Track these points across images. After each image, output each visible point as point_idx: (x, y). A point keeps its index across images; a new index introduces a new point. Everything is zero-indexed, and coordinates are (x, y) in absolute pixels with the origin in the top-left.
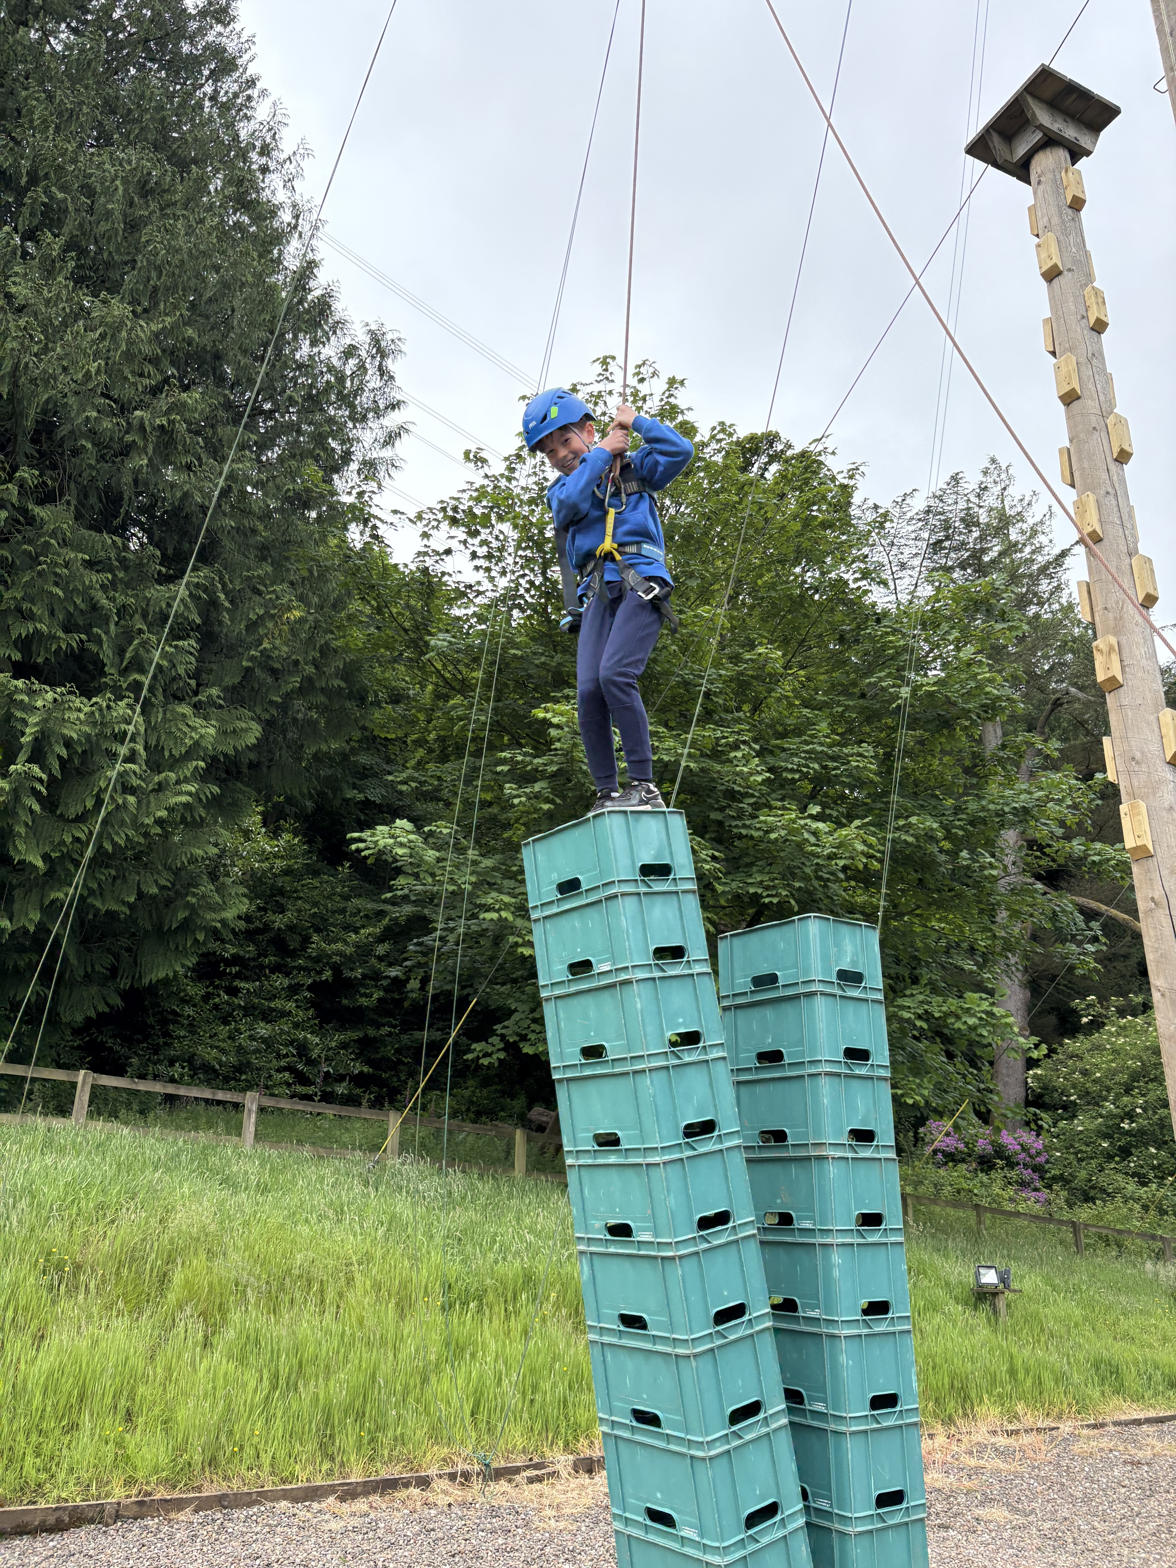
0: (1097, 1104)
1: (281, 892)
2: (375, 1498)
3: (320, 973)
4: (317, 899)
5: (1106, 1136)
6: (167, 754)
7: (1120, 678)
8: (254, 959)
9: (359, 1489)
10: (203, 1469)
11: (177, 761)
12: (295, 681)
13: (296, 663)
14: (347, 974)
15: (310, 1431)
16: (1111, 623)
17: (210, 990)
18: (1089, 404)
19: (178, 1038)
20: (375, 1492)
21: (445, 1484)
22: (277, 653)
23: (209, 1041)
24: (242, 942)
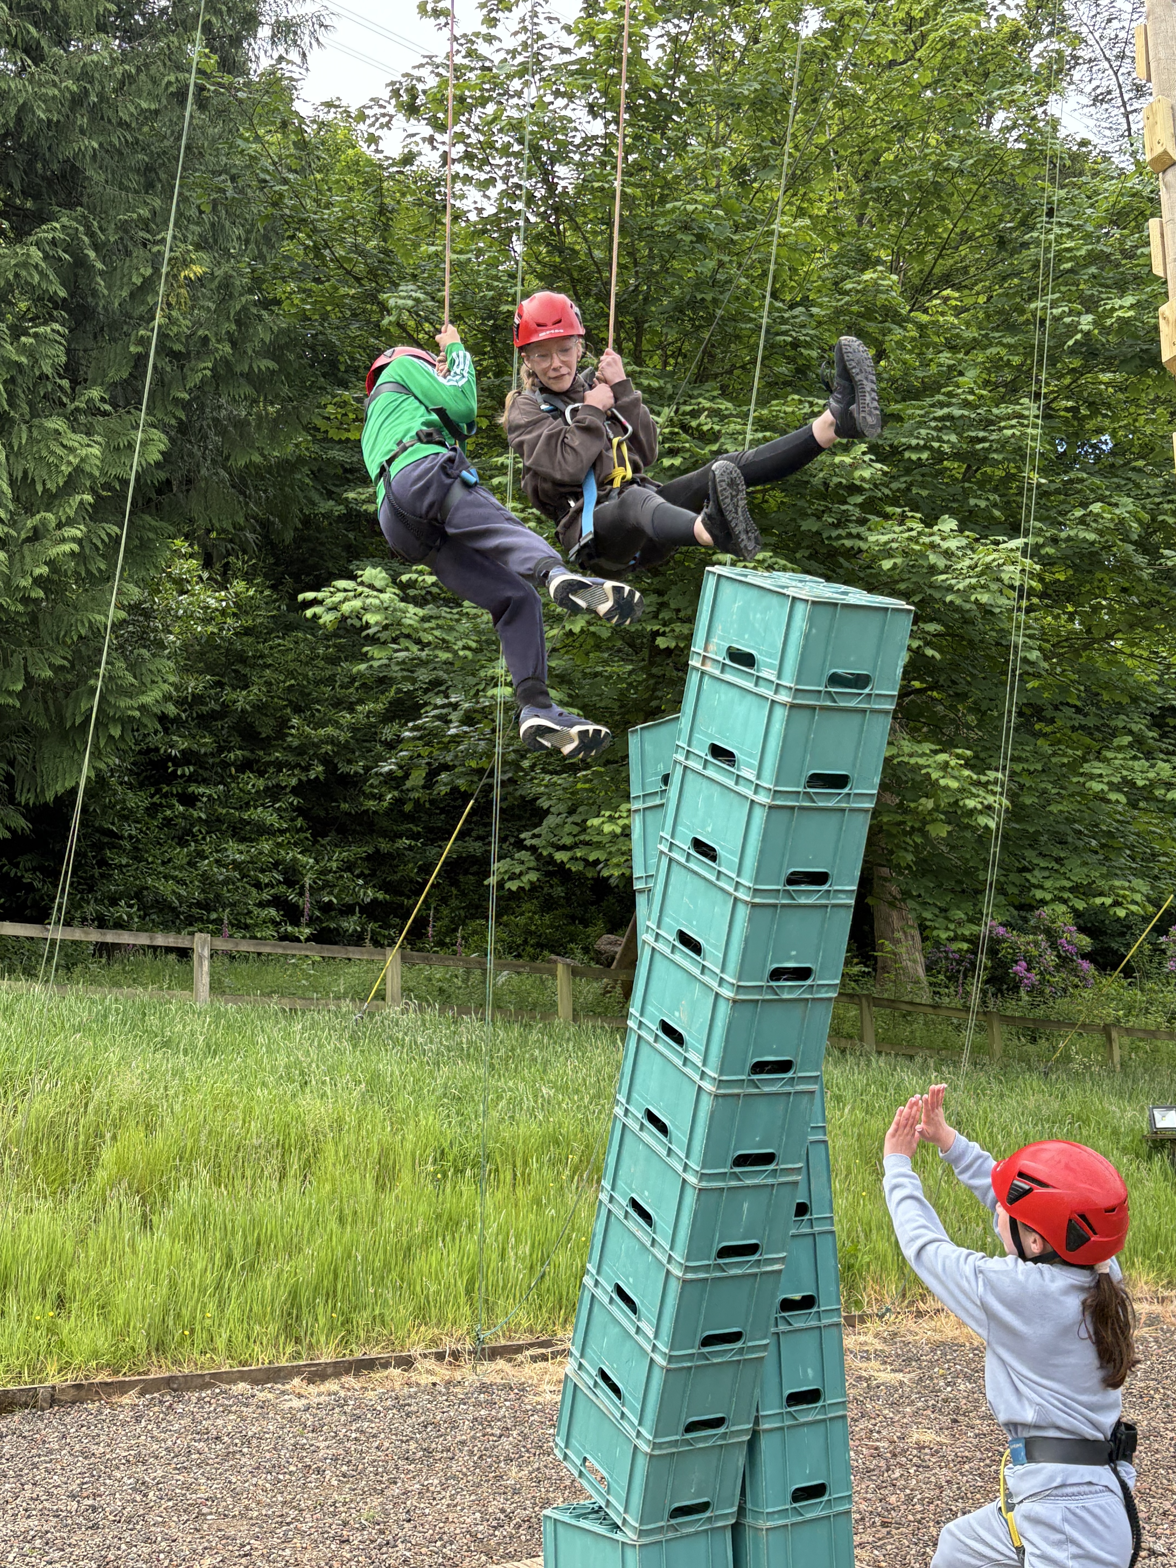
1: (242, 659)
2: (349, 1380)
3: (306, 769)
4: (292, 666)
6: (39, 488)
8: (212, 754)
9: (330, 1371)
10: (149, 1354)
11: (55, 496)
12: (204, 368)
13: (205, 340)
14: (344, 768)
15: (272, 1312)
17: (156, 799)
19: (120, 867)
20: (347, 1372)
21: (430, 1363)
22: (175, 329)
23: (161, 869)
24: (194, 731)
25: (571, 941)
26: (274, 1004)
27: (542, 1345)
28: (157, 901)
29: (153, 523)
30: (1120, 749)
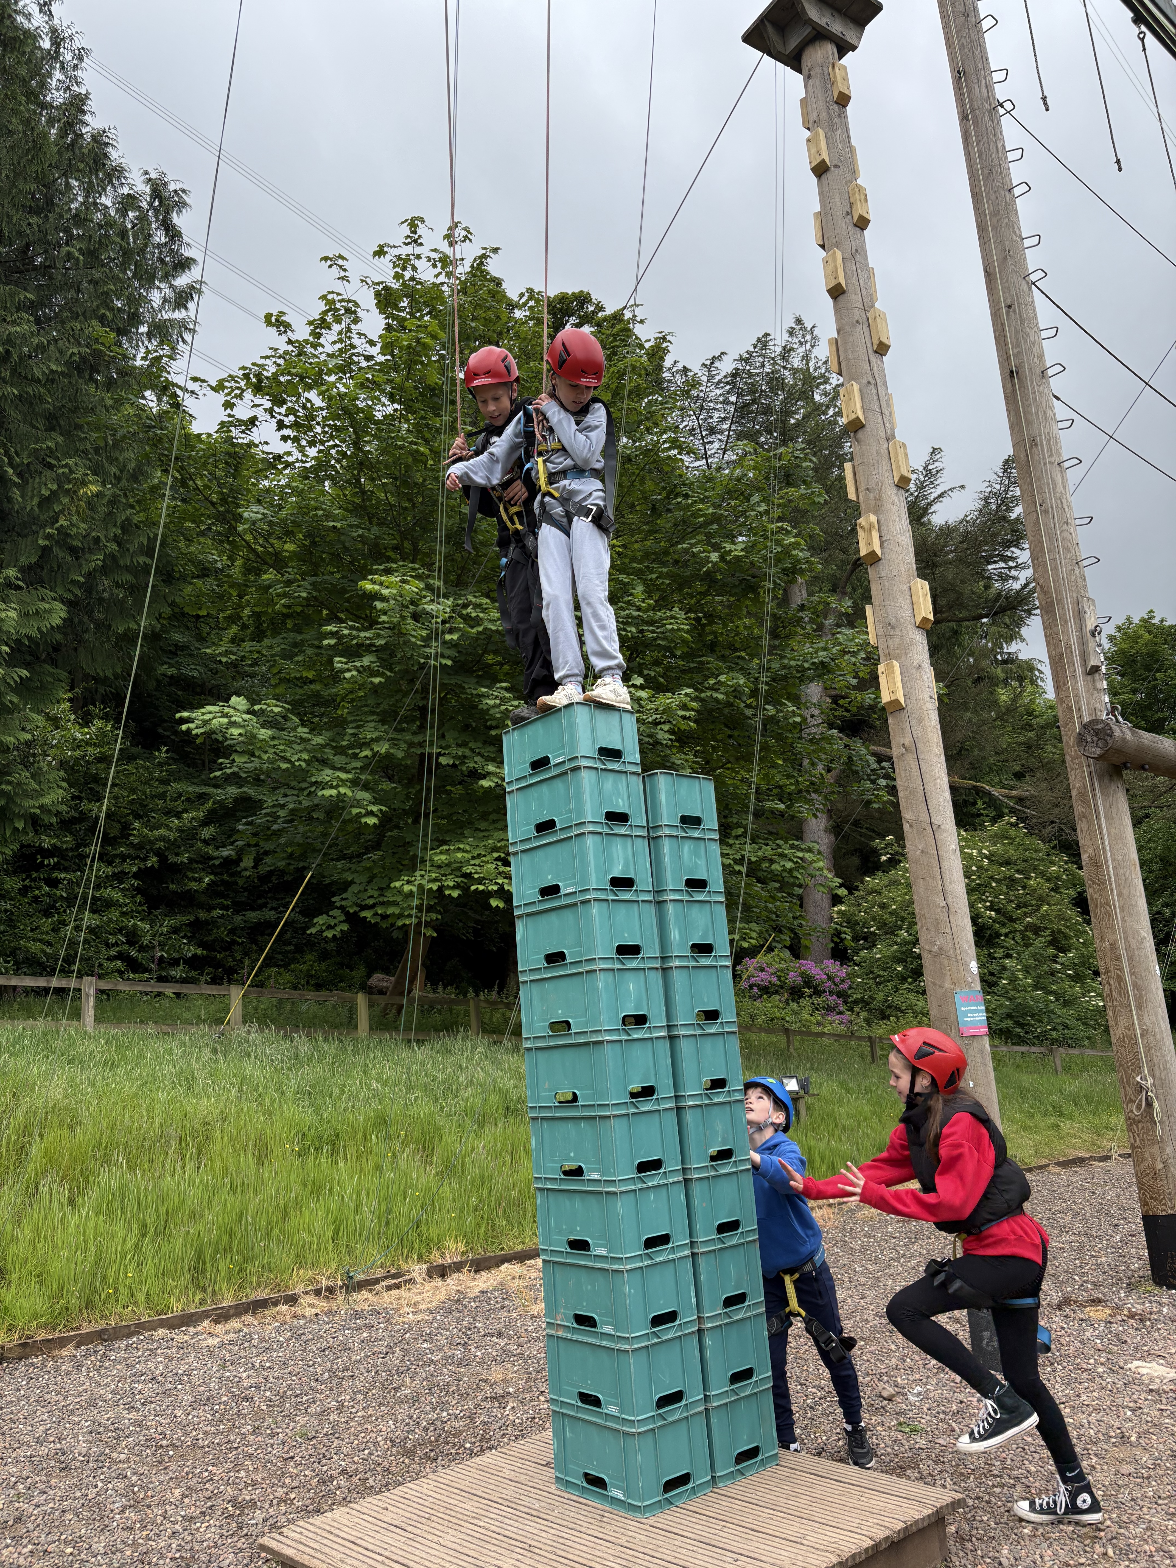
0: (892, 933)
1: (96, 779)
2: (248, 1318)
3: (144, 859)
4: (135, 785)
5: (899, 961)
7: (879, 553)
8: (72, 850)
9: (232, 1312)
10: (80, 1311)
12: (97, 559)
13: (97, 540)
14: (172, 859)
15: (182, 1268)
16: (872, 502)
17: (27, 882)
18: (853, 298)
20: (246, 1312)
21: (311, 1299)
22: (75, 530)
23: (30, 934)
24: (58, 833)
25: (341, 981)
26: (151, 1029)
27: (394, 1276)
28: (27, 958)
29: (52, 670)
30: (737, 837)
